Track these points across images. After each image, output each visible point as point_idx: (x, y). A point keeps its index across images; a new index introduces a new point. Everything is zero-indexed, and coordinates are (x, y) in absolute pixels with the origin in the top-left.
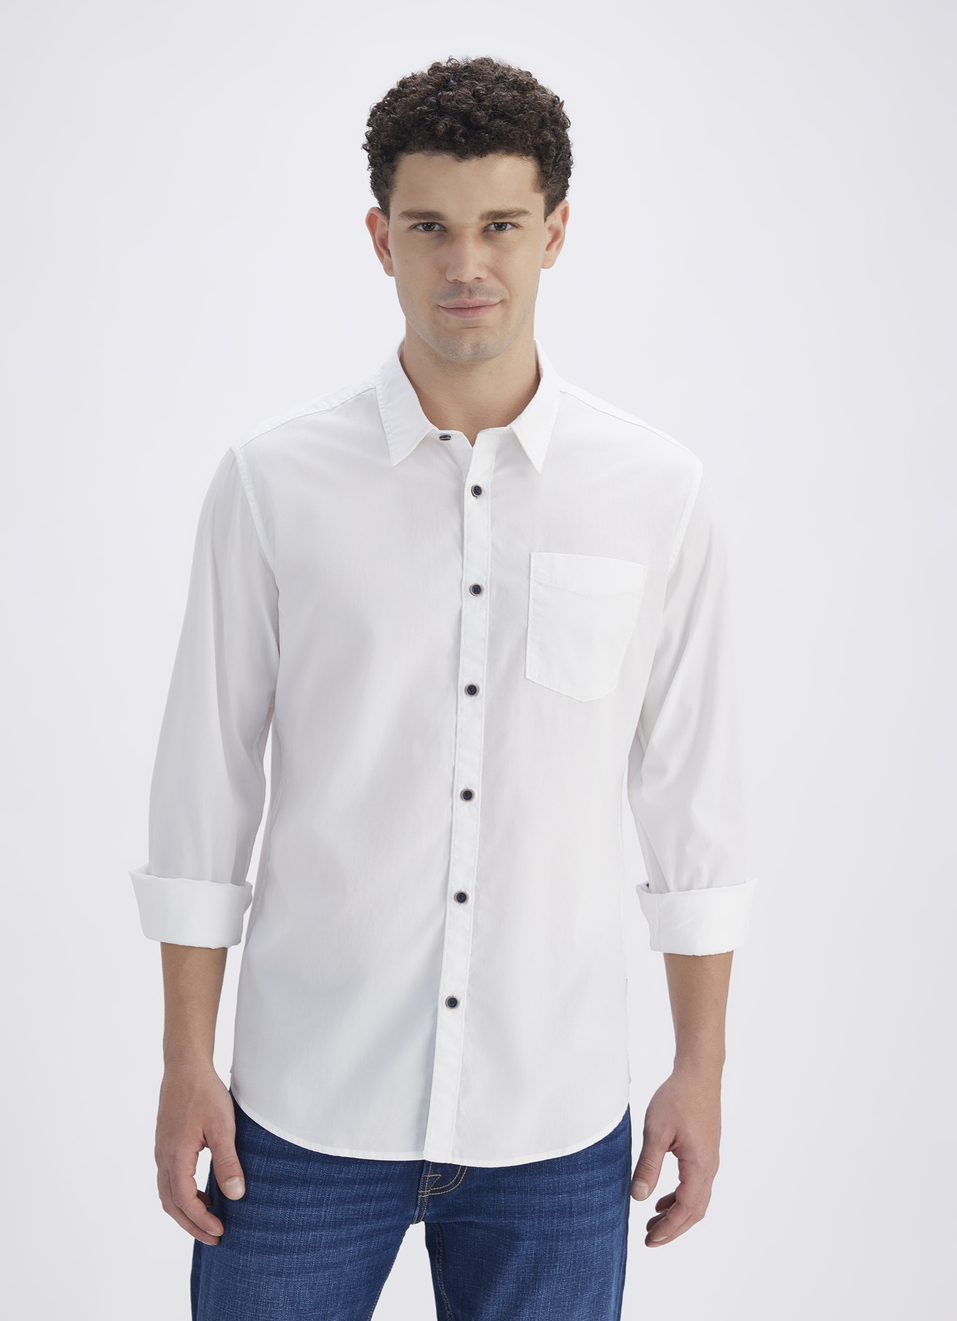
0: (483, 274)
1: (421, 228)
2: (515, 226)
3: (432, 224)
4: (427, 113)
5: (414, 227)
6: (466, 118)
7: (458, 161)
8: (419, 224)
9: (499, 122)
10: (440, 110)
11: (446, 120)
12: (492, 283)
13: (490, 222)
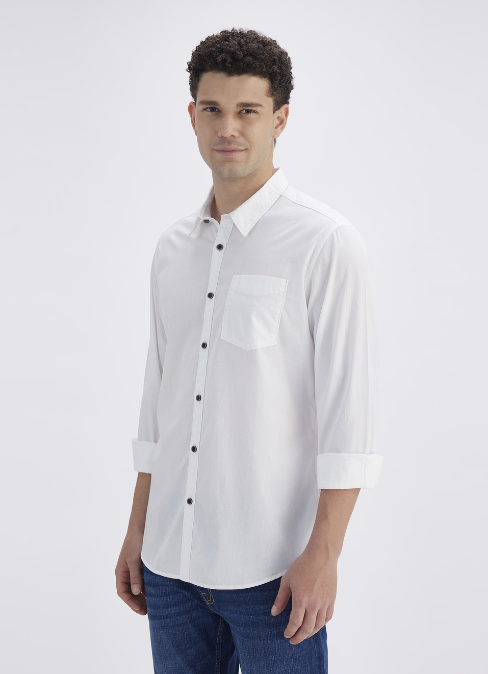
0: (236, 134)
1: (209, 110)
2: (255, 112)
3: (214, 109)
4: (214, 51)
5: (205, 109)
6: (233, 55)
7: (228, 76)
8: (208, 108)
9: (249, 58)
10: (221, 51)
11: (223, 55)
12: (241, 140)
13: (242, 108)
